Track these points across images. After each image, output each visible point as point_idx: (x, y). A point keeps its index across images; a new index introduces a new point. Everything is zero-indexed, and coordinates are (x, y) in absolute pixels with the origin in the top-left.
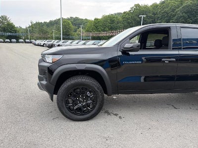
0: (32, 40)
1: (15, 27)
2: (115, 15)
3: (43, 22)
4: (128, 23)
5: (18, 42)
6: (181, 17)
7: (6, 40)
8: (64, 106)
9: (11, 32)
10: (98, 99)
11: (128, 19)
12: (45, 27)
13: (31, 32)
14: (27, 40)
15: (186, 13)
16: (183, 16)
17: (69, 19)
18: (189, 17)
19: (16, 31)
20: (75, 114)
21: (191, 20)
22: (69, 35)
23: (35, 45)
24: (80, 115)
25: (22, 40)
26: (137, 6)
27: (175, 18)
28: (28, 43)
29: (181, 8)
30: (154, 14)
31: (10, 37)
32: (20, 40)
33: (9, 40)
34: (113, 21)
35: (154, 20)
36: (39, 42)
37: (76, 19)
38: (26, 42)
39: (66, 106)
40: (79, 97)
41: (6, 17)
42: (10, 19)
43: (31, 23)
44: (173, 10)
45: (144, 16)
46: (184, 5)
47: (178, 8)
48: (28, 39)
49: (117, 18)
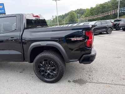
2: (109, 2)
34: (104, 7)
37: (81, 10)
49: (107, 4)
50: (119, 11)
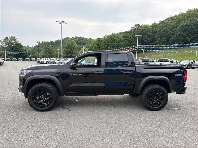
0: (37, 59)
1: (23, 47)
2: (118, 34)
3: (49, 42)
4: (130, 42)
5: (24, 60)
6: (180, 35)
7: (14, 59)
8: (32, 101)
9: (18, 51)
10: (53, 97)
11: (128, 38)
12: (50, 46)
13: (36, 51)
14: (32, 59)
15: (184, 32)
16: (182, 35)
17: (73, 39)
18: (187, 36)
19: (23, 50)
20: (39, 106)
21: (190, 38)
22: (73, 53)
23: (39, 63)
24: (42, 107)
25: (28, 59)
26: (137, 26)
27: (174, 36)
28: (34, 61)
29: (179, 27)
30: (154, 33)
31: (17, 56)
32: (26, 59)
33: (16, 59)
34: (115, 40)
35: (155, 38)
36: (43, 60)
37: (81, 39)
38: (31, 60)
39: (33, 101)
40: (42, 96)
41: (15, 38)
42: (18, 39)
43: (38, 43)
44: (172, 30)
45: (140, 36)
46: (182, 24)
47: (176, 27)
48: (34, 57)
49: (118, 37)
50: (138, 48)
